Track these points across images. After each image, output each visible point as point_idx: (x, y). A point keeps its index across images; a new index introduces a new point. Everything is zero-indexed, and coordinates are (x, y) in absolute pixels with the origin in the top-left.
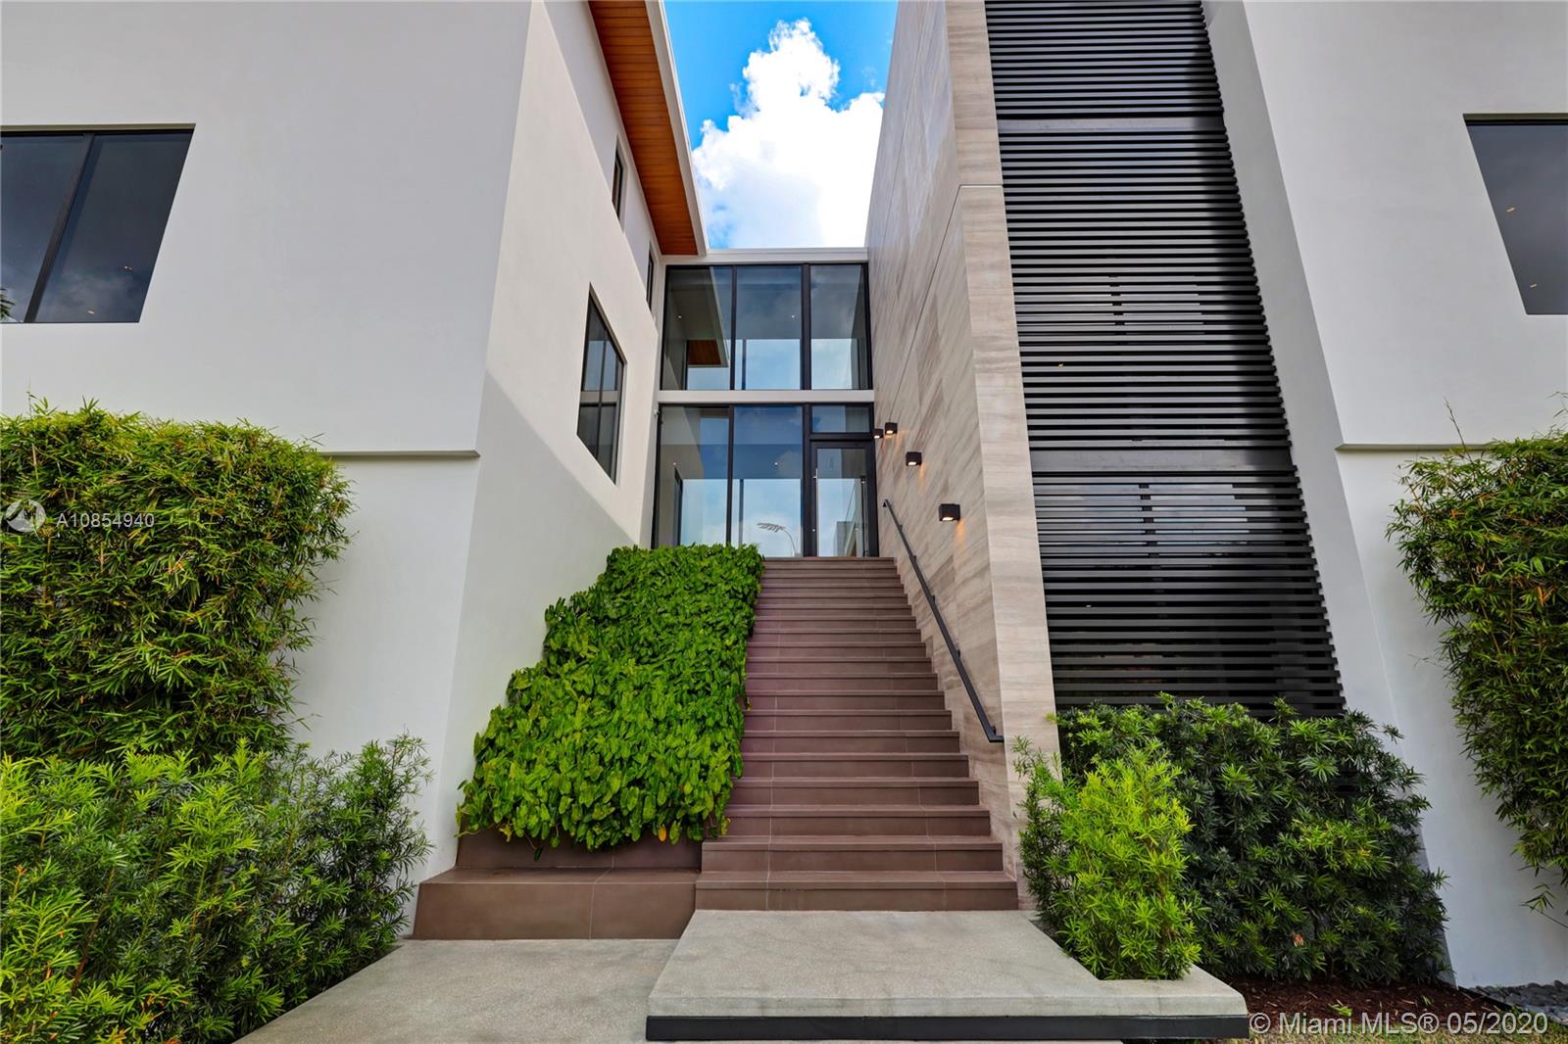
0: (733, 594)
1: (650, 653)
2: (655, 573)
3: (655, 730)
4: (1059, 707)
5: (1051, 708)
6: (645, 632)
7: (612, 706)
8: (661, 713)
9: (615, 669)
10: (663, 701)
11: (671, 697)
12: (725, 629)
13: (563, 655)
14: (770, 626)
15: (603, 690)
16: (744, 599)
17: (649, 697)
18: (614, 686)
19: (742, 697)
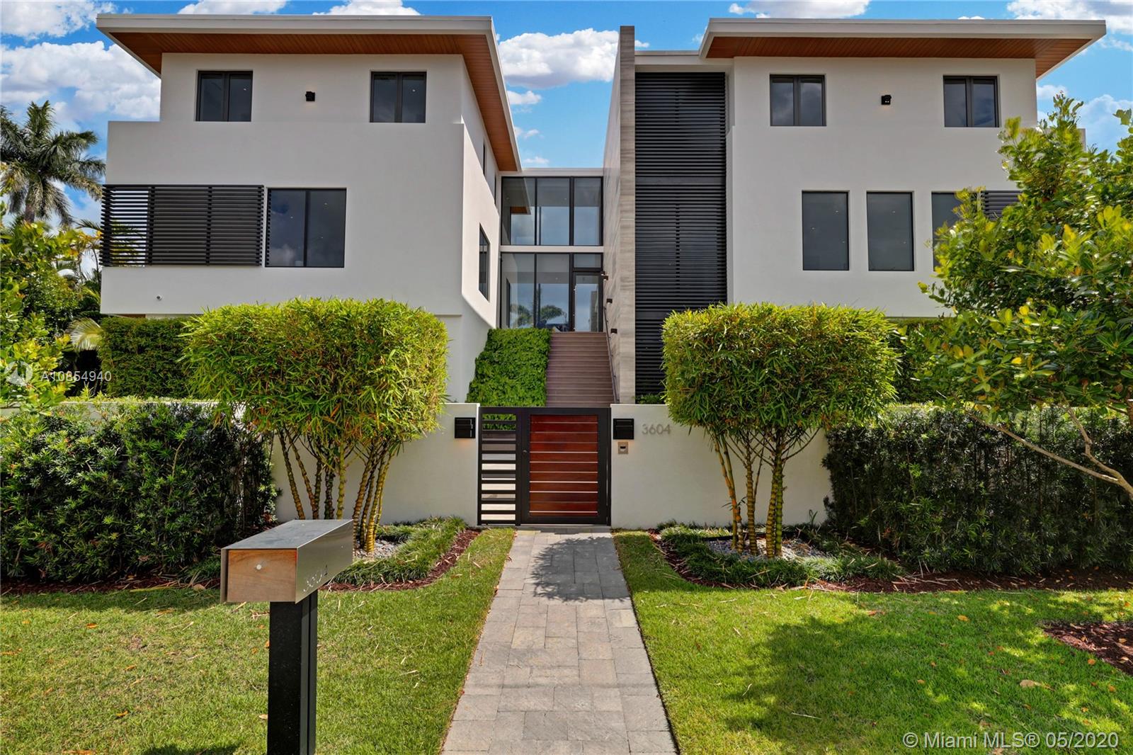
0: (540, 352)
1: (513, 375)
2: (509, 343)
3: (519, 400)
4: (636, 394)
5: (634, 395)
6: (510, 367)
7: (504, 393)
8: (521, 395)
9: (503, 381)
10: (522, 392)
11: (523, 390)
12: (538, 366)
13: (483, 376)
14: (555, 363)
15: (501, 388)
16: (544, 353)
17: (517, 391)
18: (504, 387)
19: (545, 391)
